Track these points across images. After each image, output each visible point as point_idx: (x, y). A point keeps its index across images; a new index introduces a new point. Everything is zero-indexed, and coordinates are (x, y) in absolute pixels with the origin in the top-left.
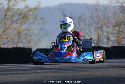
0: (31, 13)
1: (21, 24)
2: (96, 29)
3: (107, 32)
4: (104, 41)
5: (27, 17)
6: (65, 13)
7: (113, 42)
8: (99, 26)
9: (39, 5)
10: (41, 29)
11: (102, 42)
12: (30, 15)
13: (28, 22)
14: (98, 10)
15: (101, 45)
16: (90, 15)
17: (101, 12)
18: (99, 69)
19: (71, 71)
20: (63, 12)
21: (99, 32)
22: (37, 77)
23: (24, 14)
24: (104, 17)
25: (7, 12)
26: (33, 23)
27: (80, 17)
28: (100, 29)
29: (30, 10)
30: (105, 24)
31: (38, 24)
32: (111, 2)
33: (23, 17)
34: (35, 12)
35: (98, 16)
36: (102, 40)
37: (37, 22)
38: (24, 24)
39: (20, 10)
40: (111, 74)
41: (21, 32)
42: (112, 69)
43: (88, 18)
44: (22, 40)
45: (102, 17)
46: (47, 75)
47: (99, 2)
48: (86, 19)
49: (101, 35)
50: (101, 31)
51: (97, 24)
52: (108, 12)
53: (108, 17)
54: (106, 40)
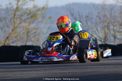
0: (39, 12)
1: (30, 23)
2: (103, 28)
3: (114, 30)
4: (110, 39)
5: (36, 16)
6: (72, 12)
7: (120, 40)
8: (106, 25)
9: (47, 5)
10: (49, 28)
11: (109, 40)
12: (38, 14)
13: (36, 21)
14: (105, 10)
15: (108, 43)
16: (97, 14)
17: (108, 11)
18: (106, 66)
19: (79, 68)
20: (70, 11)
21: (106, 30)
22: (46, 73)
23: (32, 14)
24: (111, 16)
25: (16, 12)
26: (42, 22)
27: (87, 17)
28: (106, 28)
29: (39, 10)
30: (112, 23)
31: (46, 23)
32: (117, 2)
33: (32, 17)
34: (43, 11)
35: (105, 15)
36: (109, 38)
37: (45, 21)
38: (33, 23)
39: (29, 10)
40: (118, 71)
41: (30, 31)
42: (119, 66)
43: (95, 17)
44: (31, 39)
45: (109, 16)
46: (56, 72)
47: (105, 1)
48: (94, 18)
49: (108, 33)
50: (108, 29)
51: (104, 23)
52: (114, 11)
53: (114, 16)
54: (112, 38)
